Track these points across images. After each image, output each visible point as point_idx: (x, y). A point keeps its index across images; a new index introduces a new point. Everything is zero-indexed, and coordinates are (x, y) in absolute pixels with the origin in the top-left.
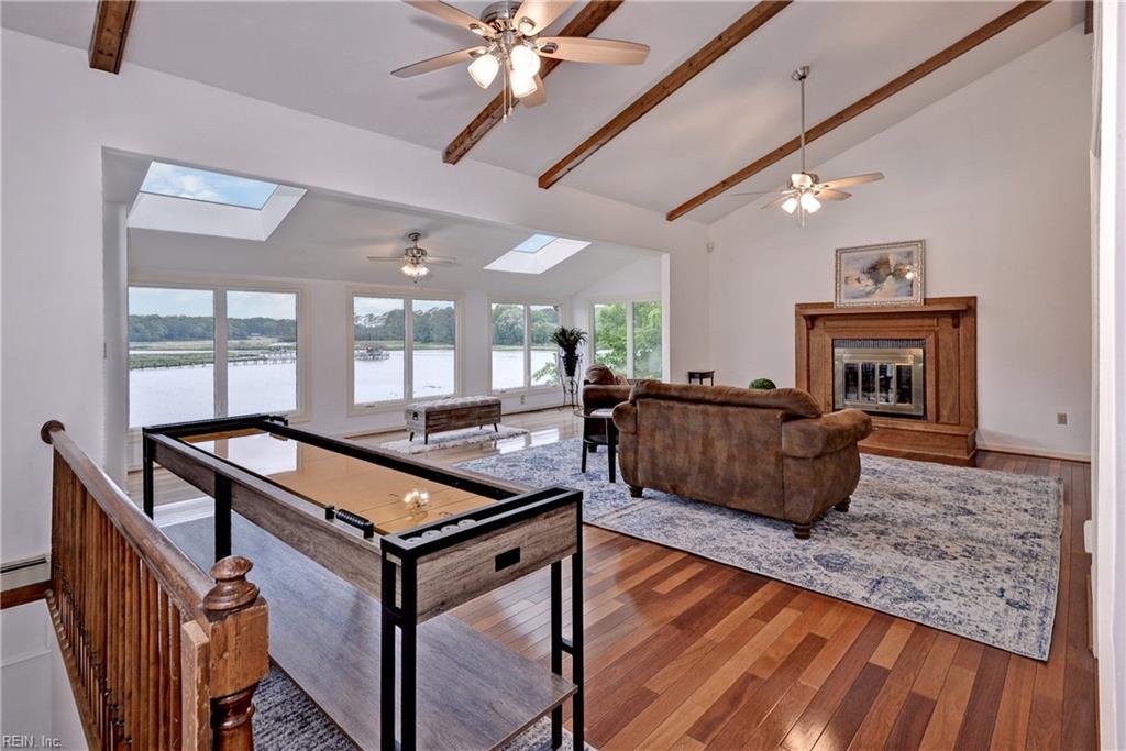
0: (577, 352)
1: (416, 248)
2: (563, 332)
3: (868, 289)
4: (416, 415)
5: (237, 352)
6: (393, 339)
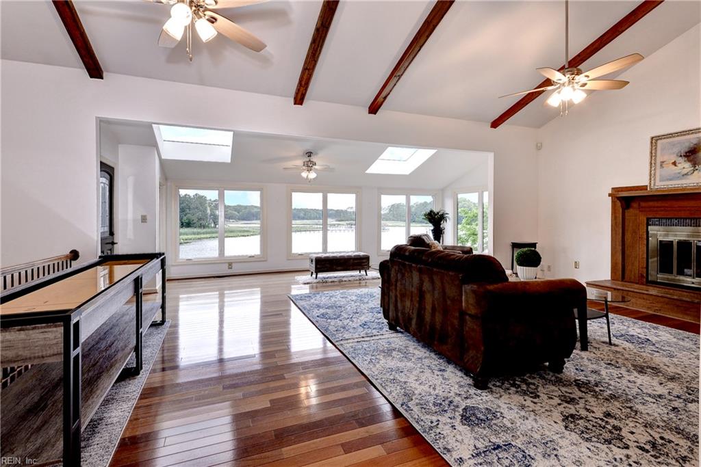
0: (442, 226)
1: (310, 161)
3: (685, 171)
4: (312, 261)
5: (316, 226)
6: (393, 220)
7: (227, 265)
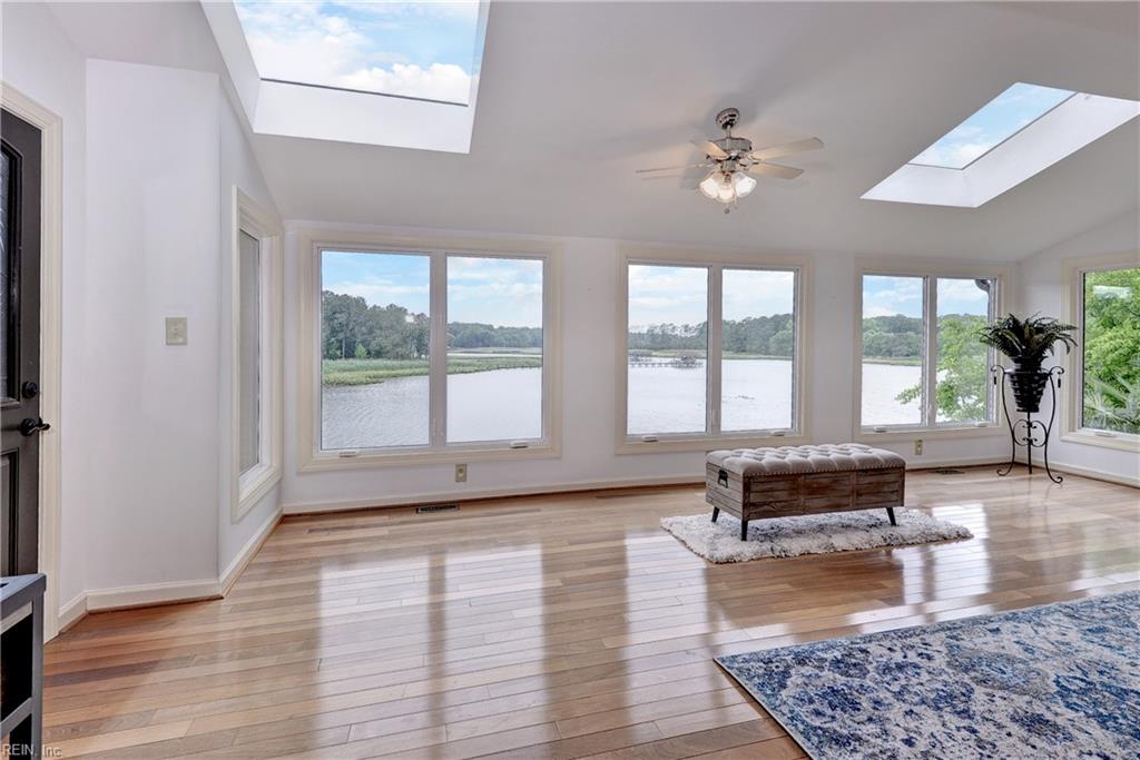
0: (1046, 365)
1: (729, 137)
2: (1016, 327)
4: (723, 475)
7: (454, 470)
